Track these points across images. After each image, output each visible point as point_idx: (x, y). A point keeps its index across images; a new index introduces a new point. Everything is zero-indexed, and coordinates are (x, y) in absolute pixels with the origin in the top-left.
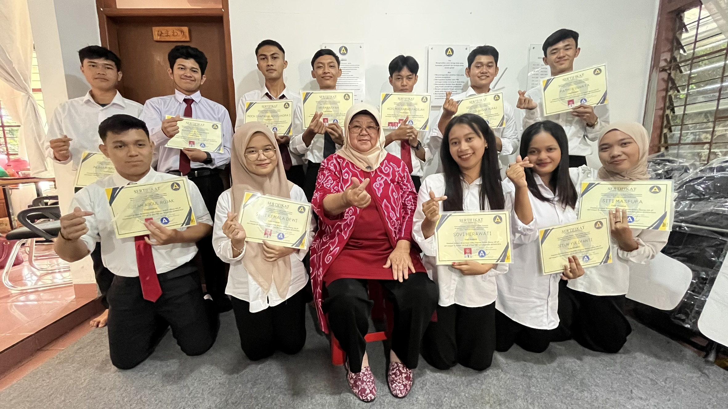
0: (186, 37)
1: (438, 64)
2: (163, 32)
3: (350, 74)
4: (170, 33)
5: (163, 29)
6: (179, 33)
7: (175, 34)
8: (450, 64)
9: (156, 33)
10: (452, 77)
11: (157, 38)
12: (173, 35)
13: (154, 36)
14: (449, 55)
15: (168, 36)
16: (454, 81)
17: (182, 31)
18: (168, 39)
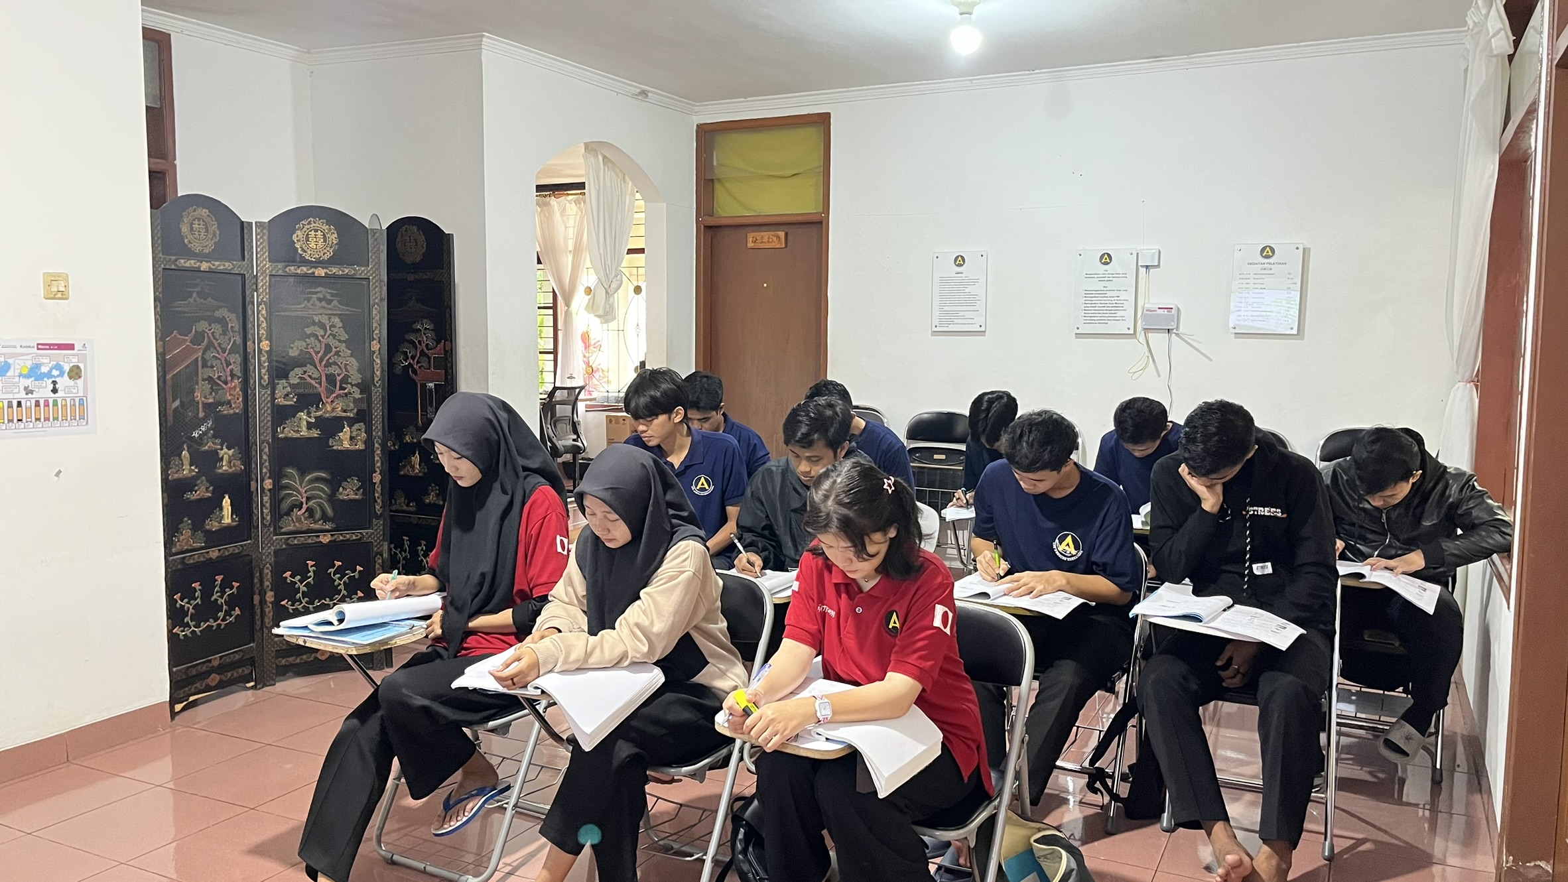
0: (781, 244)
1: (1089, 276)
2: (758, 238)
3: (967, 290)
4: (766, 240)
5: (758, 235)
6: (775, 239)
7: (771, 240)
8: (1107, 276)
9: (751, 239)
10: (1110, 293)
11: (750, 245)
12: (768, 242)
13: (748, 243)
14: (1106, 263)
15: (762, 242)
16: (1113, 299)
17: (778, 237)
18: (762, 246)
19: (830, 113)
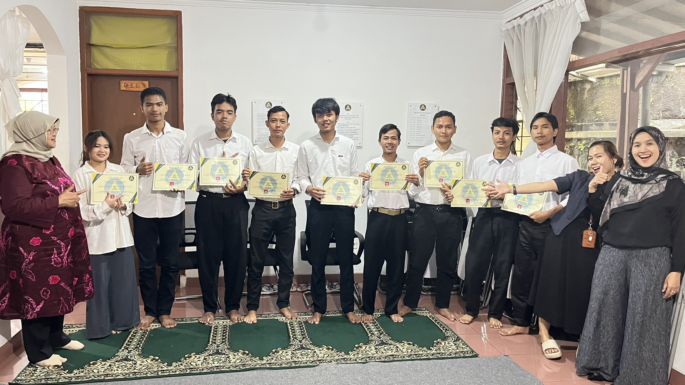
4: (134, 86)
5: (129, 82)
6: (141, 85)
7: (138, 86)
8: (349, 116)
9: (123, 85)
10: (350, 126)
11: (123, 88)
13: (121, 88)
14: (348, 110)
15: (132, 87)
16: (352, 128)
18: (132, 89)
19: (181, 12)
